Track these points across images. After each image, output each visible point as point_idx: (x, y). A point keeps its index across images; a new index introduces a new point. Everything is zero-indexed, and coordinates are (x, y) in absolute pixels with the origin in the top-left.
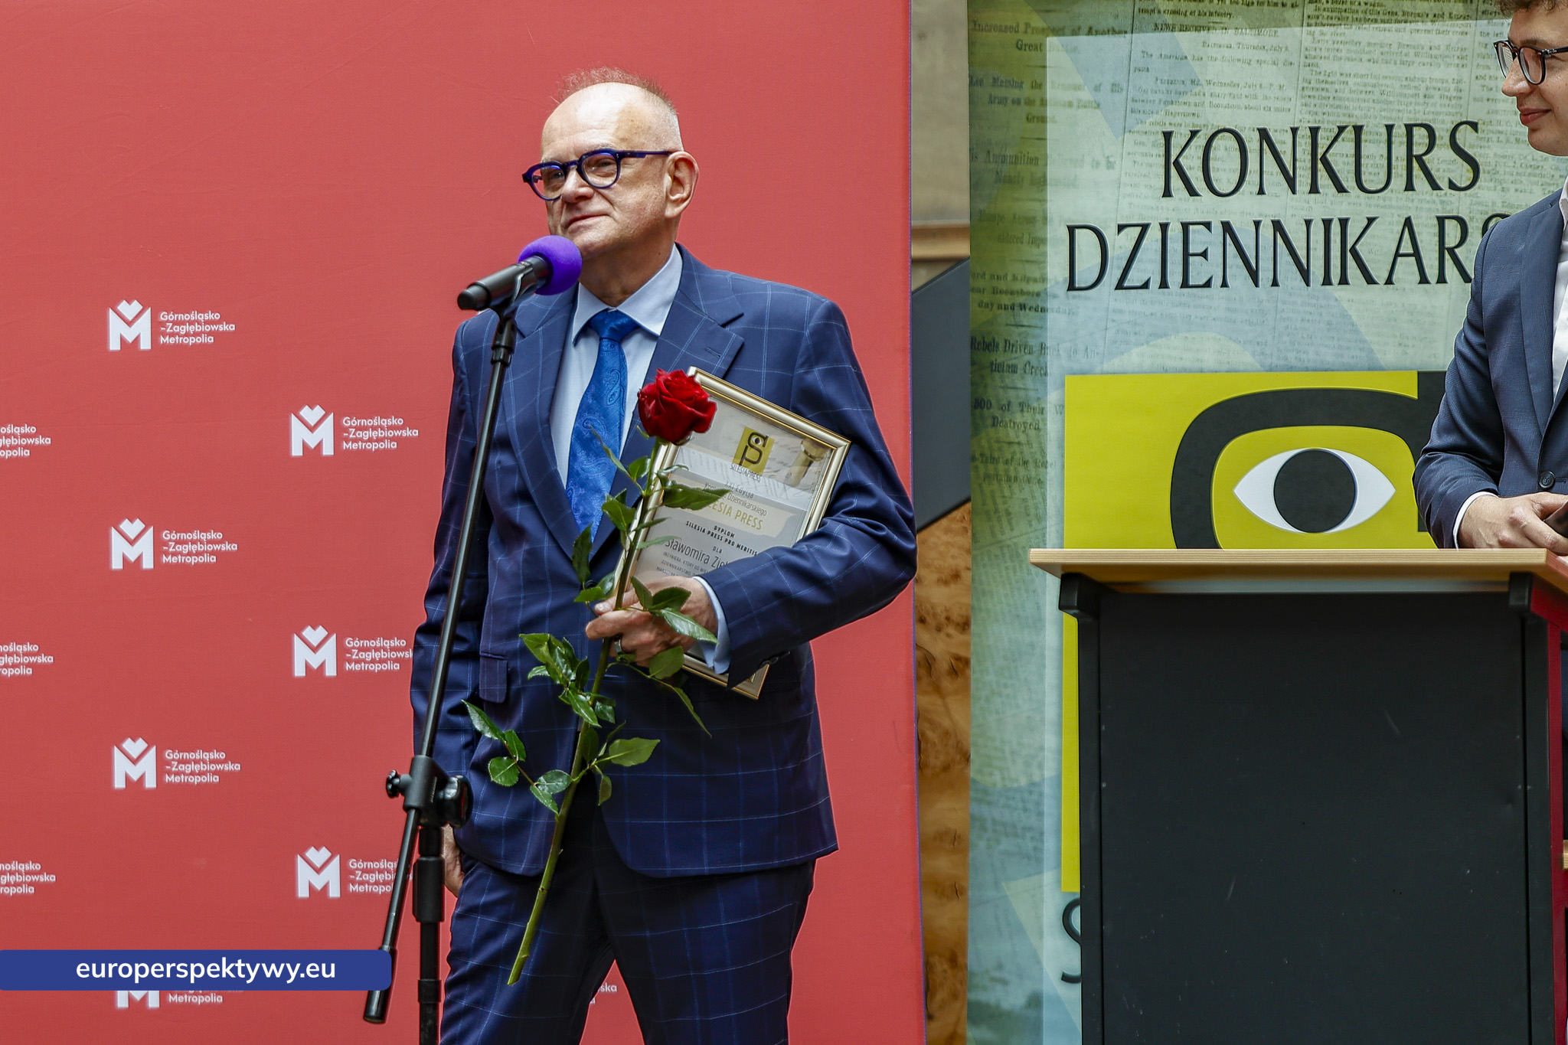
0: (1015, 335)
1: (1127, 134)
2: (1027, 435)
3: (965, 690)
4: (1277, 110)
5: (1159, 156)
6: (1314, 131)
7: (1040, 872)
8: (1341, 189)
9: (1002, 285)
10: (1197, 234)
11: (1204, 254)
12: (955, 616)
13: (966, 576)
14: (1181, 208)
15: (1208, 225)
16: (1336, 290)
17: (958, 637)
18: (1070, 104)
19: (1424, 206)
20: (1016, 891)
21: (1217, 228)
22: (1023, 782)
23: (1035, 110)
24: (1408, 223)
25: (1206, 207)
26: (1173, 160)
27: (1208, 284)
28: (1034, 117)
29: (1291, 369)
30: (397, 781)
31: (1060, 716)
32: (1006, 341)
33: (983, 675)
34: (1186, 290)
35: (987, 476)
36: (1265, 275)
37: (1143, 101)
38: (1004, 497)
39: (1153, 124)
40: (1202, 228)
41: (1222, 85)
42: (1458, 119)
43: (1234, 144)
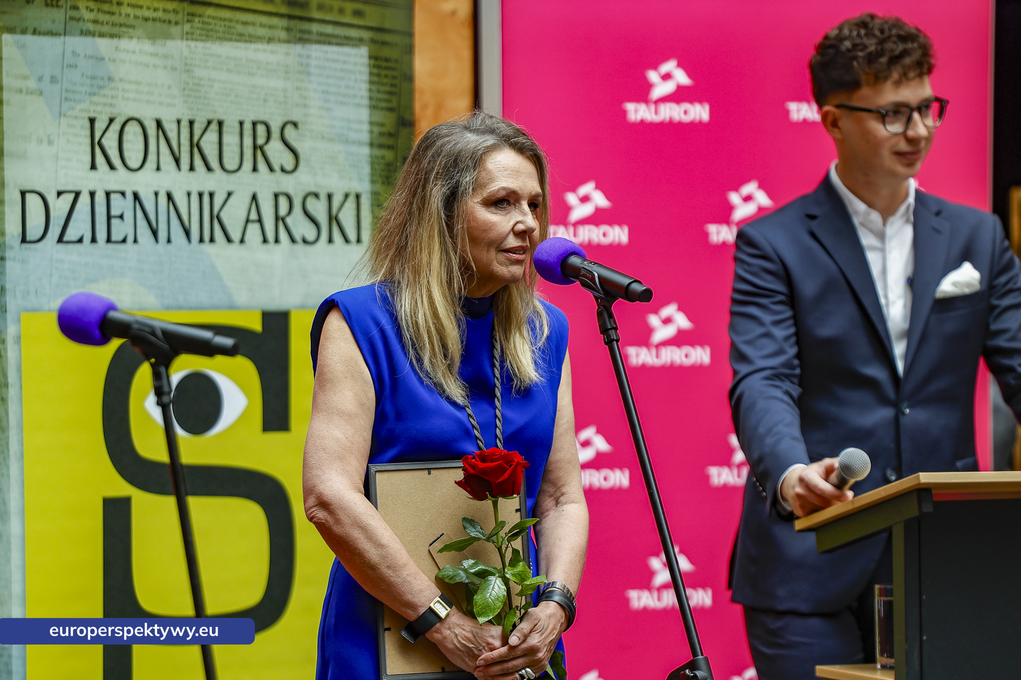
1: (62, 118)
4: (168, 105)
5: (87, 136)
6: (191, 123)
8: (209, 169)
10: (116, 200)
11: (121, 217)
14: (104, 179)
15: (123, 194)
16: (207, 247)
18: (20, 91)
19: (265, 184)
21: (130, 197)
24: (254, 198)
25: (120, 179)
26: (97, 140)
27: (124, 241)
29: (180, 308)
34: (110, 246)
36: (162, 234)
37: (73, 91)
39: (81, 110)
40: (119, 196)
41: (130, 82)
42: (285, 119)
43: (139, 130)
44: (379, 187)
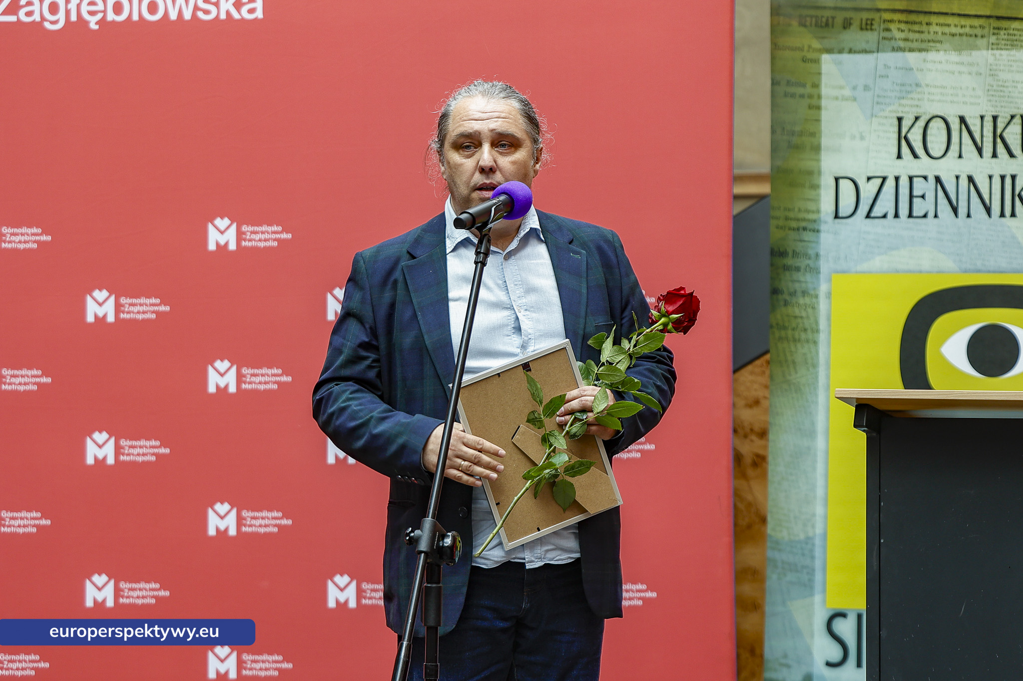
0: (799, 247)
1: (873, 119)
2: (807, 312)
3: (763, 476)
4: (971, 104)
5: (895, 132)
6: (995, 118)
7: (812, 595)
8: (1012, 155)
9: (791, 215)
10: (918, 183)
11: (923, 197)
12: (757, 428)
13: (764, 403)
14: (908, 166)
15: (925, 178)
16: (1008, 221)
17: (758, 442)
18: (837, 98)
20: (796, 607)
21: (932, 180)
22: (802, 537)
23: (814, 102)
26: (903, 134)
27: (925, 216)
28: (813, 106)
29: (978, 271)
30: (412, 534)
31: (826, 494)
32: (794, 251)
33: (776, 468)
34: (911, 220)
35: (780, 339)
36: (962, 210)
37: (884, 97)
38: (791, 351)
39: (891, 111)
40: (922, 179)
41: (935, 87)
43: (943, 125)
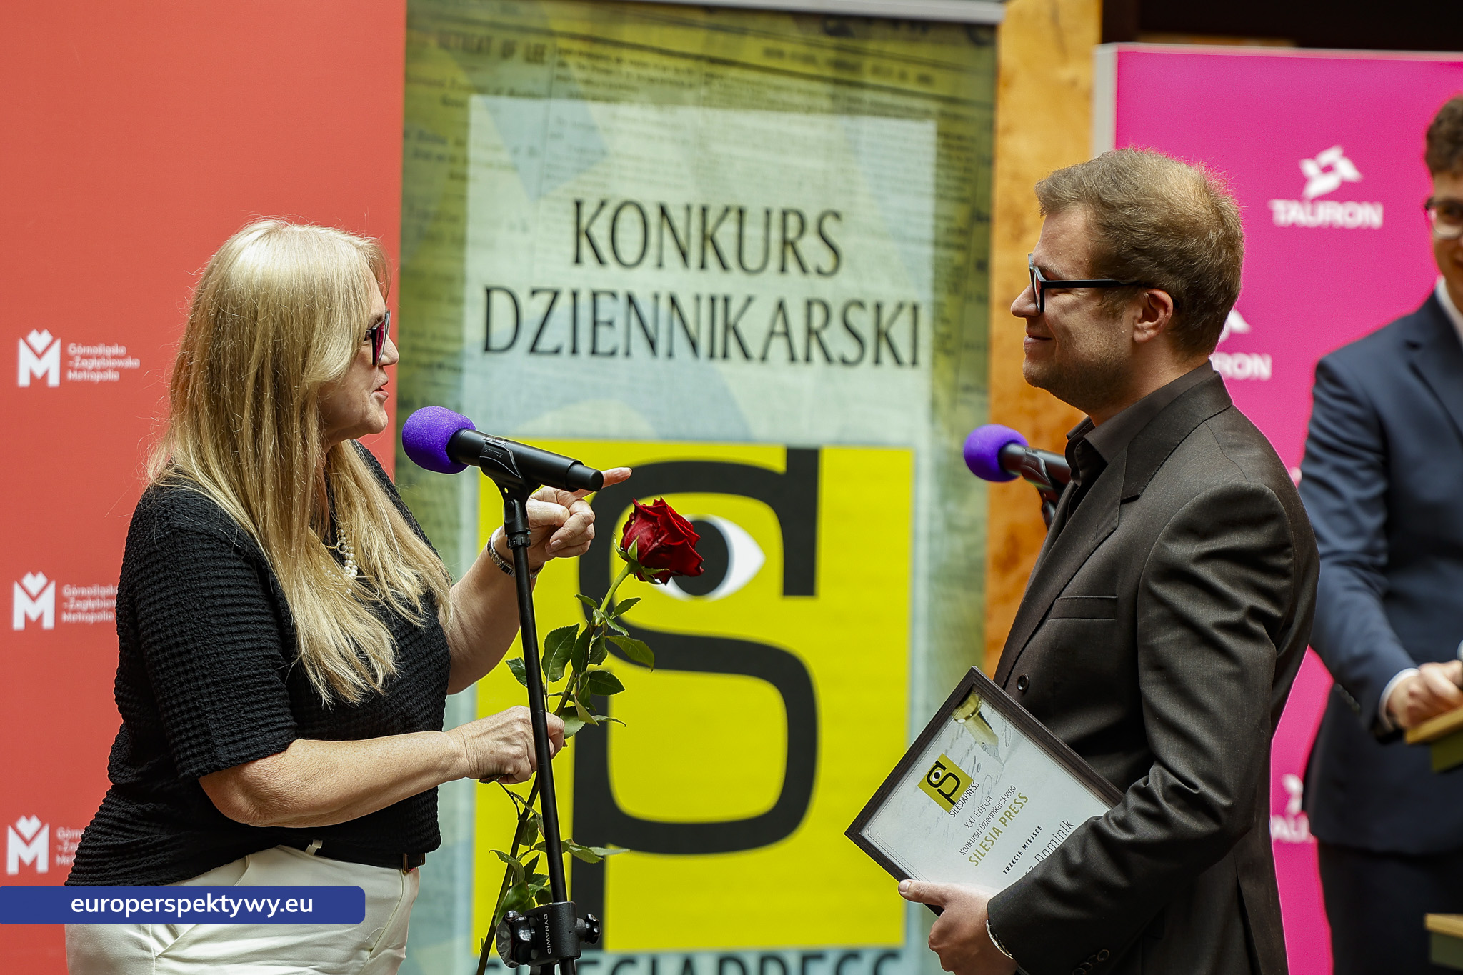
0: (432, 394)
1: (541, 199)
2: (441, 496)
4: (676, 187)
5: (571, 223)
6: (704, 210)
7: (451, 937)
8: (724, 267)
9: (421, 343)
10: (604, 301)
11: (610, 324)
14: (590, 277)
15: (614, 295)
16: (719, 365)
18: (490, 165)
19: (795, 288)
20: (427, 957)
21: (622, 300)
23: (457, 168)
24: (781, 306)
25: (610, 277)
26: (583, 228)
27: (613, 353)
28: (457, 175)
29: (681, 438)
32: (423, 399)
34: (596, 360)
36: (662, 346)
37: (557, 167)
39: (565, 191)
40: (609, 298)
41: (629, 158)
42: (825, 207)
43: (637, 216)
44: (944, 297)
